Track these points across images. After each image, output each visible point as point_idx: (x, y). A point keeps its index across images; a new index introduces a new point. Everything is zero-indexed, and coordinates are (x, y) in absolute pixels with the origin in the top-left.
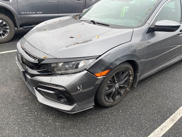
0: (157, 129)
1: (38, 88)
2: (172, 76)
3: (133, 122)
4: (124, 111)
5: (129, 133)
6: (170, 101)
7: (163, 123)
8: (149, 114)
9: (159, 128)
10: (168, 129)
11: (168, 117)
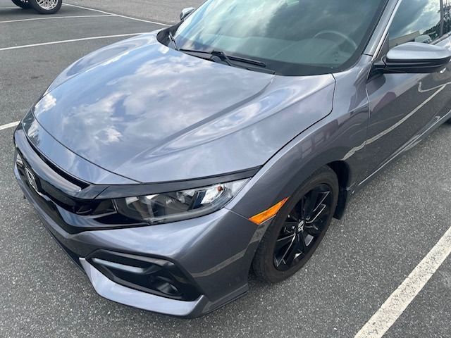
0: (425, 259)
1: (97, 260)
2: (433, 147)
3: (374, 250)
4: (350, 229)
5: (370, 271)
6: (439, 202)
7: (433, 246)
8: (403, 231)
9: (427, 256)
10: (445, 258)
11: (441, 235)
